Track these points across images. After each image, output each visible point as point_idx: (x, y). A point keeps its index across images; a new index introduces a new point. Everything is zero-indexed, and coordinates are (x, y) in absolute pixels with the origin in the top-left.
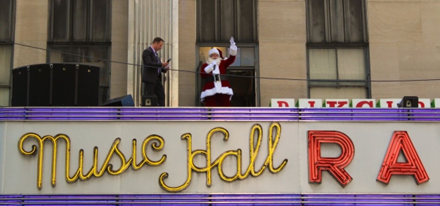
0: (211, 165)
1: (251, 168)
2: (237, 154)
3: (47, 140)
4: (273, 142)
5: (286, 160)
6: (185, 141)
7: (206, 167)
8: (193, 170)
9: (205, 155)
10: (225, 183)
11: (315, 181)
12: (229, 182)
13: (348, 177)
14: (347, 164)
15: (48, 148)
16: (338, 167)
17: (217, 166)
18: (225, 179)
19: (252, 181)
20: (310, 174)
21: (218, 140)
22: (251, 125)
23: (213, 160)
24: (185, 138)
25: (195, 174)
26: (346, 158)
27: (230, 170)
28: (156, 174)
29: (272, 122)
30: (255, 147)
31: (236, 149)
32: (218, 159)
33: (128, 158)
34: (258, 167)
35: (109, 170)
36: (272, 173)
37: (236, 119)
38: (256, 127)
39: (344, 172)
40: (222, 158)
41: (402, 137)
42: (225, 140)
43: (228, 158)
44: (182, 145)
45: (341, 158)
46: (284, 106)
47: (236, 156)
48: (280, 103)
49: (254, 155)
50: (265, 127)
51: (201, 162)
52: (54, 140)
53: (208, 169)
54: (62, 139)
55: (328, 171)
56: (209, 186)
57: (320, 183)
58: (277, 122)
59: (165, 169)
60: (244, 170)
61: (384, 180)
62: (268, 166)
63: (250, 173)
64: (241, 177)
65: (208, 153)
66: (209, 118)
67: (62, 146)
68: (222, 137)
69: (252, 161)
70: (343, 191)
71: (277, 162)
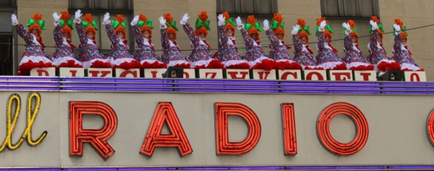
1: (8, 141)
4: (32, 113)
5: (46, 132)
11: (76, 154)
13: (111, 150)
14: (110, 136)
16: (100, 139)
19: (9, 154)
20: (71, 146)
22: (7, 95)
26: (109, 131)
29: (31, 92)
30: (12, 118)
34: (16, 139)
36: (31, 145)
38: (14, 97)
39: (106, 144)
41: (166, 108)
45: (103, 129)
46: (44, 75)
48: (40, 72)
49: (11, 127)
50: (24, 97)
55: (90, 143)
57: (81, 156)
58: (37, 92)
61: (147, 153)
62: (26, 139)
63: (7, 146)
69: (10, 133)
70: (105, 165)
71: (35, 136)
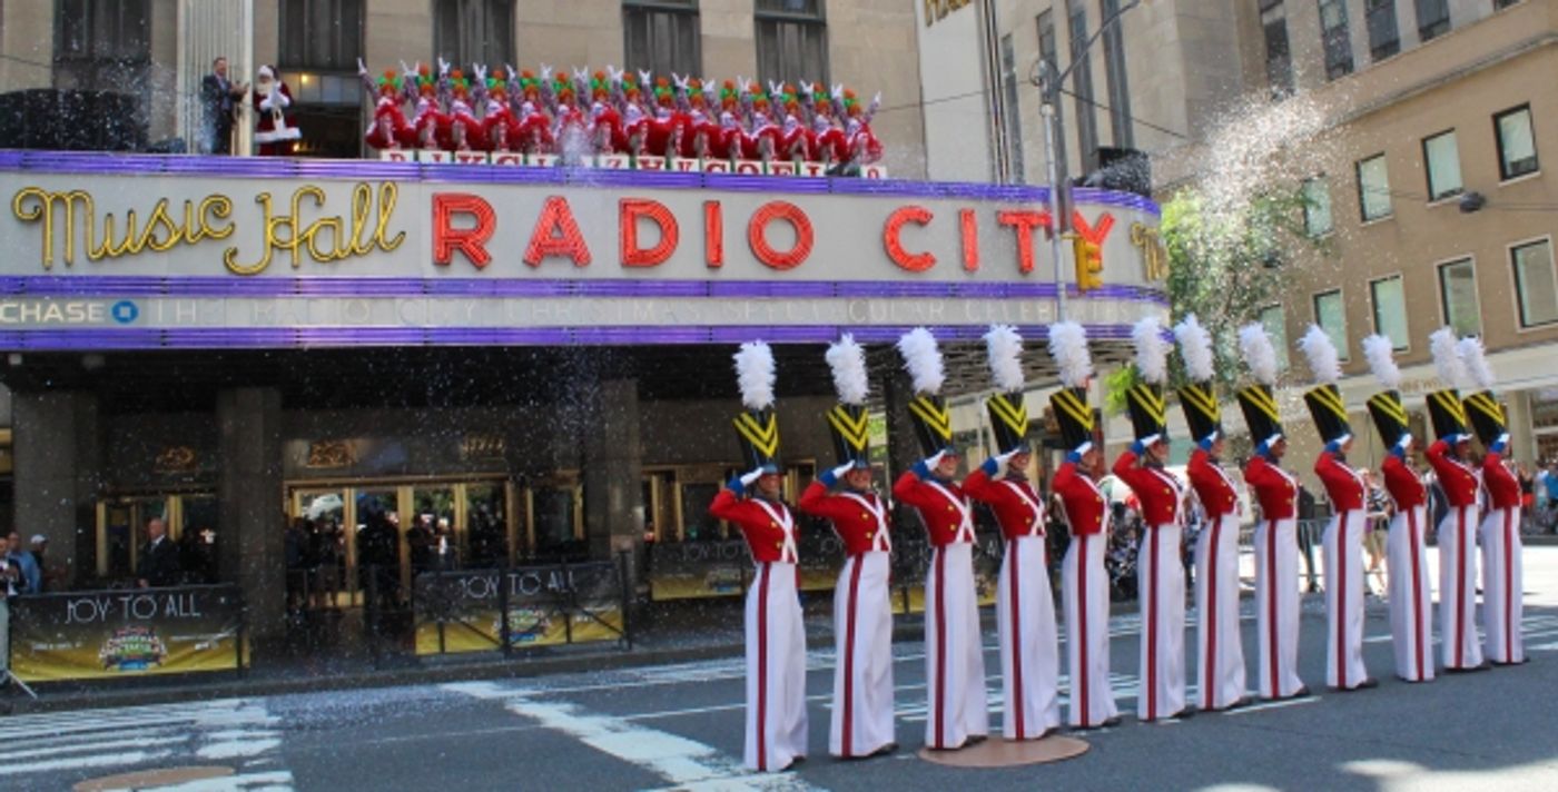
0: (299, 237)
1: (354, 243)
2: (333, 225)
3: (59, 200)
4: (385, 208)
5: (403, 233)
6: (260, 207)
7: (292, 240)
8: (273, 246)
9: (289, 224)
10: (319, 265)
11: (442, 262)
12: (324, 262)
13: (487, 258)
14: (486, 239)
15: (59, 209)
16: (474, 244)
17: (307, 240)
18: (318, 258)
19: (356, 261)
20: (436, 254)
21: (309, 203)
22: (352, 185)
23: (302, 230)
24: (262, 201)
25: (276, 252)
26: (483, 232)
27: (325, 246)
28: (219, 250)
29: (383, 182)
30: (360, 213)
31: (333, 216)
32: (308, 230)
33: (178, 225)
34: (366, 239)
35: (150, 244)
36: (381, 248)
37: (333, 174)
38: (364, 186)
39: (480, 248)
40: (313, 230)
41: (558, 207)
42: (319, 204)
43: (323, 230)
44: (257, 210)
45: (478, 231)
46: (398, 159)
47: (334, 227)
48: (393, 156)
49: (359, 225)
50: (375, 187)
51: (284, 234)
52: (68, 200)
53: (295, 243)
54: (79, 199)
55: (460, 249)
56: (295, 267)
57: (448, 264)
58: (394, 182)
59: (233, 243)
60: (345, 244)
61: (532, 263)
62: (377, 241)
63: (353, 251)
64: (340, 255)
65: (295, 222)
66: (296, 173)
67: (80, 210)
68: (313, 199)
69: (357, 231)
70: (480, 275)
71: (390, 236)
